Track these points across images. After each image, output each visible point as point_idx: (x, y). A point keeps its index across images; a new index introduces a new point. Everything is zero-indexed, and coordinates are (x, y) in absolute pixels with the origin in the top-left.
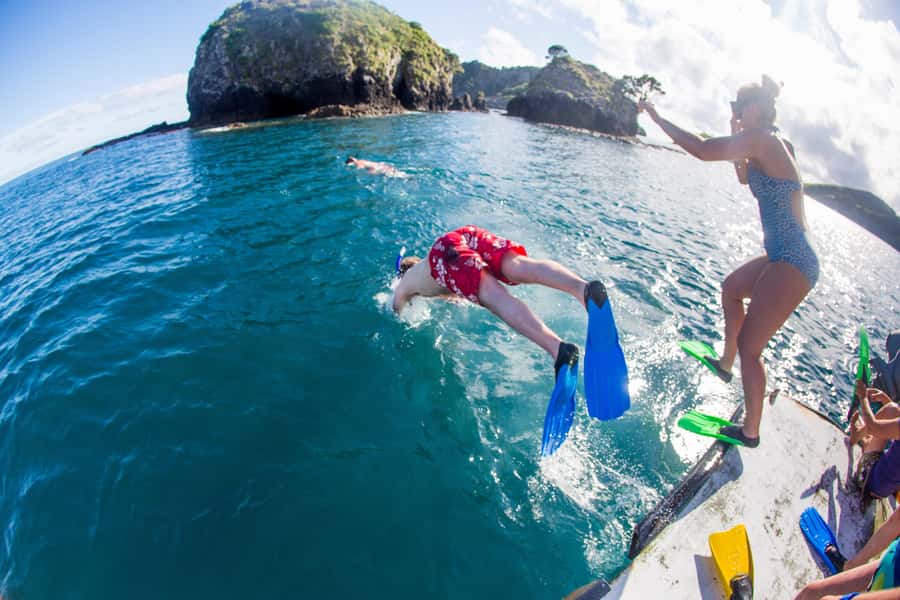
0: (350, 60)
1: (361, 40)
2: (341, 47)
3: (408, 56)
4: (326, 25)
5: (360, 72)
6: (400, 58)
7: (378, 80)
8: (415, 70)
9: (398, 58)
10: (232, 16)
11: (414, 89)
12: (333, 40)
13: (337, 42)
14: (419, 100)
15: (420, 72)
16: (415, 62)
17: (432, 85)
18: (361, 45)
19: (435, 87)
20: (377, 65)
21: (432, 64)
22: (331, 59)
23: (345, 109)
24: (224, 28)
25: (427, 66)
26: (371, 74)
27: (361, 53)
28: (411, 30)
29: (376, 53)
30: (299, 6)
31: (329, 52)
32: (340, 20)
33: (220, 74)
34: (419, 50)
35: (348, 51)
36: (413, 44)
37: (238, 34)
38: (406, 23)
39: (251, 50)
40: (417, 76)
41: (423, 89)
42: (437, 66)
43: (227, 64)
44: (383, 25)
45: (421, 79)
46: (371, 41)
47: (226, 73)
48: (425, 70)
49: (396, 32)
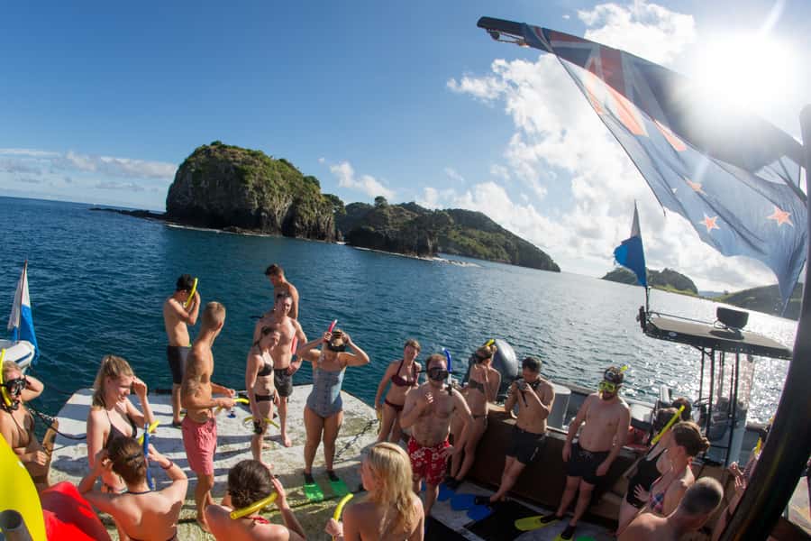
0: (256, 202)
1: (264, 190)
2: (252, 193)
3: (297, 201)
4: (246, 177)
5: (260, 209)
6: (291, 202)
7: (270, 216)
8: (299, 211)
9: (290, 202)
10: (199, 157)
11: (297, 224)
12: (248, 188)
13: (250, 190)
14: (299, 231)
15: (302, 213)
16: (300, 206)
17: (310, 222)
18: (264, 193)
19: (313, 224)
20: (271, 206)
21: (312, 208)
22: (245, 200)
23: (238, 229)
24: (194, 164)
25: (308, 209)
26: (266, 212)
27: (263, 198)
28: (303, 183)
29: (272, 199)
30: (235, 161)
31: (245, 195)
32: (255, 175)
33: (187, 194)
34: (304, 198)
35: (256, 196)
36: (302, 193)
37: (200, 171)
38: (302, 178)
39: (206, 183)
40: (299, 215)
41: (303, 224)
42: (316, 209)
43: (192, 188)
44: (284, 179)
45: (302, 218)
46: (270, 191)
47: (190, 194)
48: (306, 212)
49: (292, 185)
